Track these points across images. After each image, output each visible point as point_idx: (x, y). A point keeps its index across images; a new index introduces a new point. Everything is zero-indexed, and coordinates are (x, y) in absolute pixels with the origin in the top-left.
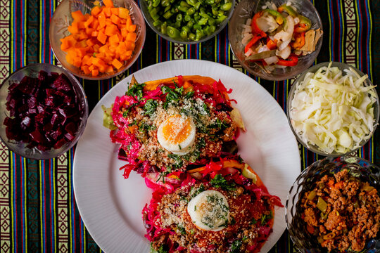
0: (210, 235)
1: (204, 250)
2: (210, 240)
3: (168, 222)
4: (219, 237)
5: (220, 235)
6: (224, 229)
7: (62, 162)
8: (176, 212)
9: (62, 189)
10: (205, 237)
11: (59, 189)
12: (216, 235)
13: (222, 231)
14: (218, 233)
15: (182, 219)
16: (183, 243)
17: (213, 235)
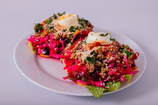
4: (114, 47)
6: (113, 42)
8: (83, 50)
10: (108, 49)
12: (112, 46)
14: (112, 44)
15: (89, 51)
17: (110, 46)
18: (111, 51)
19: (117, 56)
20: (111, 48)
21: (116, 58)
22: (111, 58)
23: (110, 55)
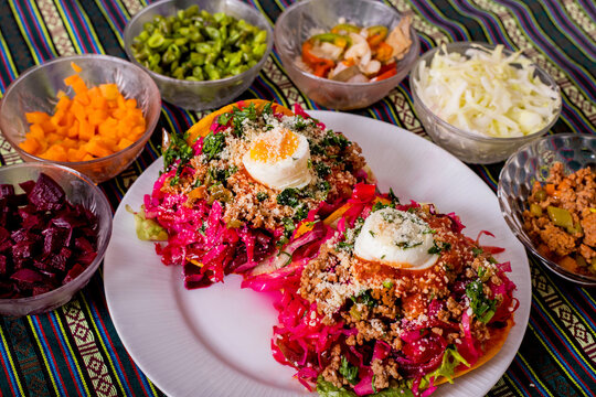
0: (422, 279)
1: (425, 318)
2: (426, 291)
3: (334, 302)
4: (438, 279)
5: (437, 274)
6: (440, 260)
7: (84, 339)
8: (338, 277)
9: (101, 381)
10: (415, 288)
11: (95, 383)
12: (431, 276)
13: (437, 264)
14: (432, 269)
15: (357, 282)
16: (379, 329)
17: (426, 278)
18: (425, 296)
19: (439, 313)
20: (425, 284)
21: (436, 318)
22: (419, 318)
23: (418, 309)
